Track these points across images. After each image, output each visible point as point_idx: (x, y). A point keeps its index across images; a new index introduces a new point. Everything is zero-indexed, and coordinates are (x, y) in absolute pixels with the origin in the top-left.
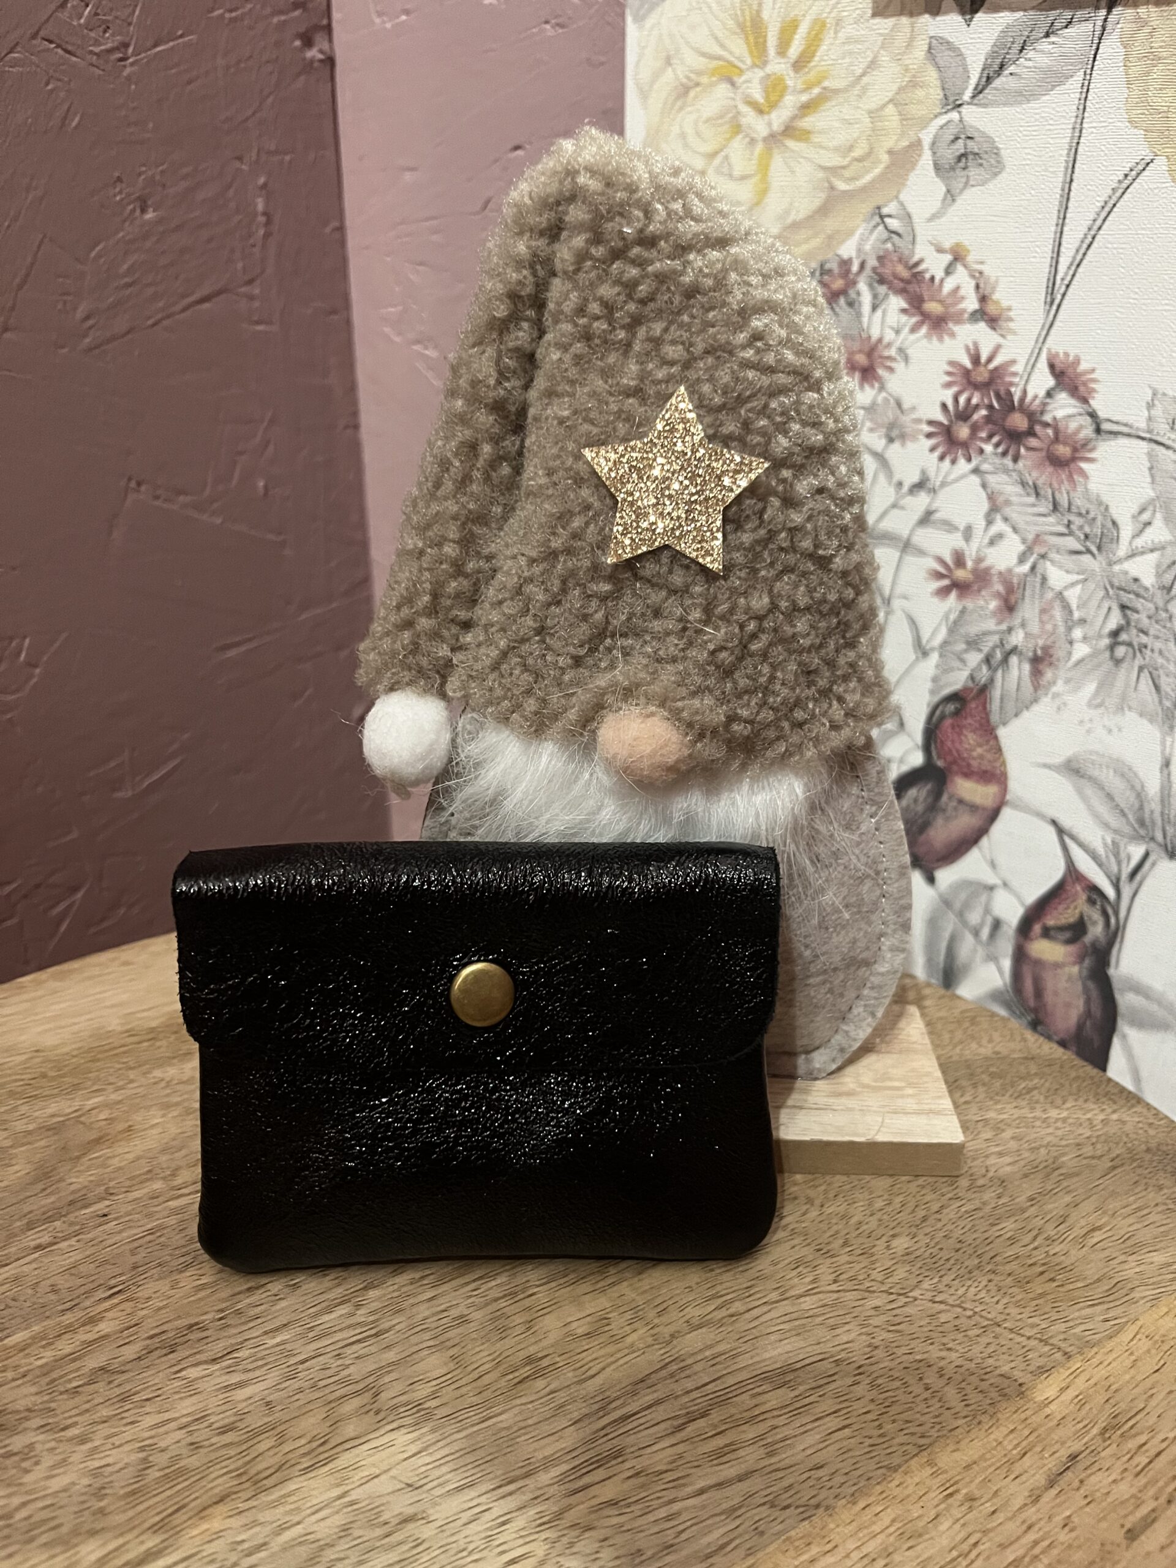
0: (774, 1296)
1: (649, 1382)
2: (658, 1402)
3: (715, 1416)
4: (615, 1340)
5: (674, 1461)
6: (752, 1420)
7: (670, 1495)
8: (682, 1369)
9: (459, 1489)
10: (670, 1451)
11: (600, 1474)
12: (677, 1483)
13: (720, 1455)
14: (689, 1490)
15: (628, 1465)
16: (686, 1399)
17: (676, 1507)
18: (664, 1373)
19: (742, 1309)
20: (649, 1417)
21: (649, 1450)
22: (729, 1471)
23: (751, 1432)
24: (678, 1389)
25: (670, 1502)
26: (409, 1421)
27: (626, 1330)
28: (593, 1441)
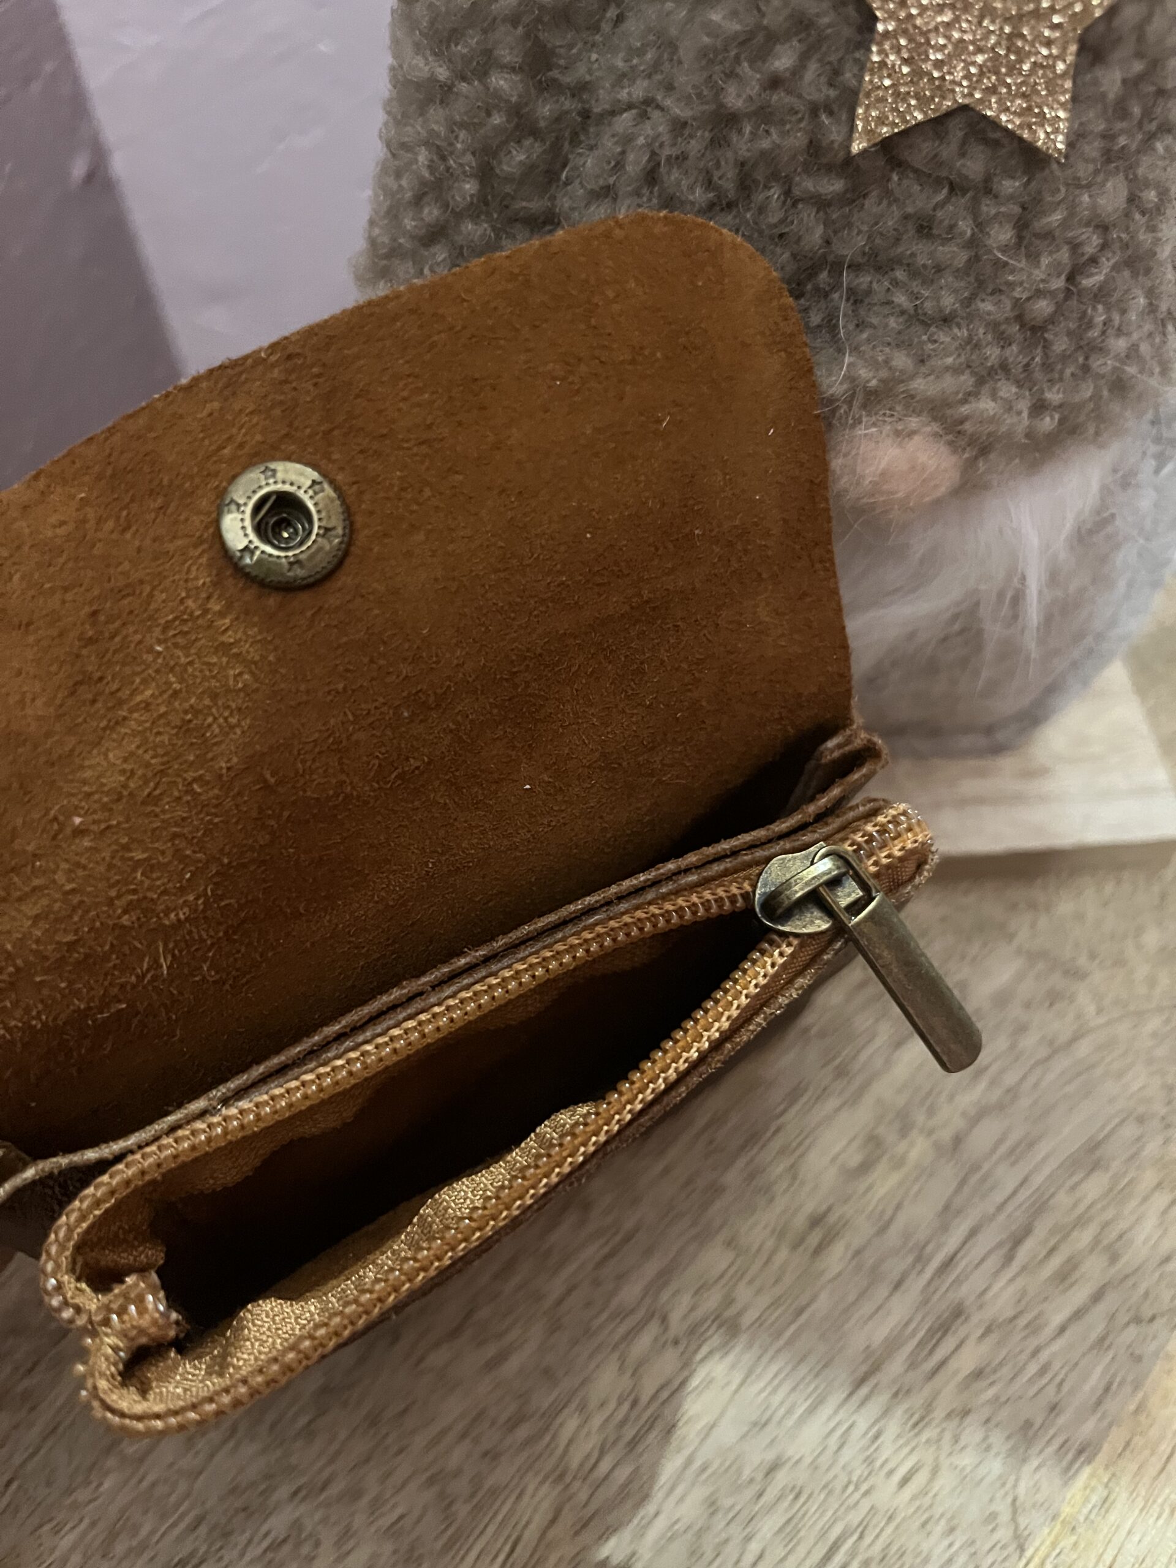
0: (1043, 1052)
1: (954, 1208)
2: (973, 1233)
3: (1041, 1229)
4: (899, 1163)
5: (1021, 1300)
6: (1081, 1222)
7: (1034, 1342)
8: (982, 1180)
9: (812, 1410)
10: (1011, 1289)
11: (949, 1344)
12: (1033, 1327)
13: (1064, 1277)
14: (1048, 1331)
15: (975, 1319)
16: (1001, 1218)
17: (1044, 1356)
18: (966, 1190)
20: (972, 1254)
21: (990, 1294)
22: (1080, 1295)
23: (1084, 1238)
24: (988, 1206)
25: (1036, 1352)
26: (716, 1340)
27: (902, 1147)
28: (926, 1302)
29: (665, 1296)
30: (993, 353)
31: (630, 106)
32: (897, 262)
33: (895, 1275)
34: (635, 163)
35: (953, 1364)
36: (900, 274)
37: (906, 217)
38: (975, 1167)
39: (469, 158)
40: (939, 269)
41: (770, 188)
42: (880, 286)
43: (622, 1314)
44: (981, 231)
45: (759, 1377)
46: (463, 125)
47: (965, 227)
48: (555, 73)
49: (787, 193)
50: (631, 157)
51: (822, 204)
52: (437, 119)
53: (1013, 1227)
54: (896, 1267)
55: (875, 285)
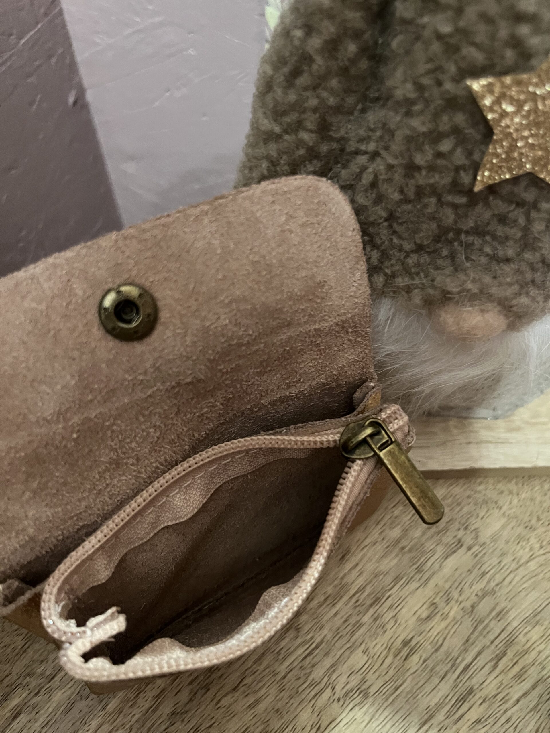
0: (514, 565)
1: (471, 641)
2: (479, 654)
3: (510, 654)
4: (445, 617)
5: (500, 687)
6: (529, 651)
8: (484, 628)
10: (495, 682)
12: (505, 700)
13: (520, 677)
14: (511, 702)
15: (477, 696)
16: (493, 646)
17: (509, 714)
18: (476, 633)
19: (501, 579)
20: (478, 664)
21: (485, 684)
23: (530, 658)
24: (486, 641)
25: (505, 712)
26: (357, 701)
27: (447, 609)
28: (456, 686)
29: (334, 677)
30: (529, 276)
31: (365, 153)
32: (488, 233)
33: (442, 673)
34: (367, 178)
35: (467, 717)
36: (488, 238)
37: (494, 215)
38: (481, 622)
39: (286, 167)
40: (507, 238)
41: (430, 197)
42: (478, 242)
43: (314, 684)
44: (530, 224)
45: (377, 719)
46: (285, 153)
47: (522, 221)
48: (331, 133)
49: (439, 200)
50: (365, 176)
51: (455, 207)
52: (273, 149)
53: (498, 652)
54: (442, 669)
55: (476, 242)
